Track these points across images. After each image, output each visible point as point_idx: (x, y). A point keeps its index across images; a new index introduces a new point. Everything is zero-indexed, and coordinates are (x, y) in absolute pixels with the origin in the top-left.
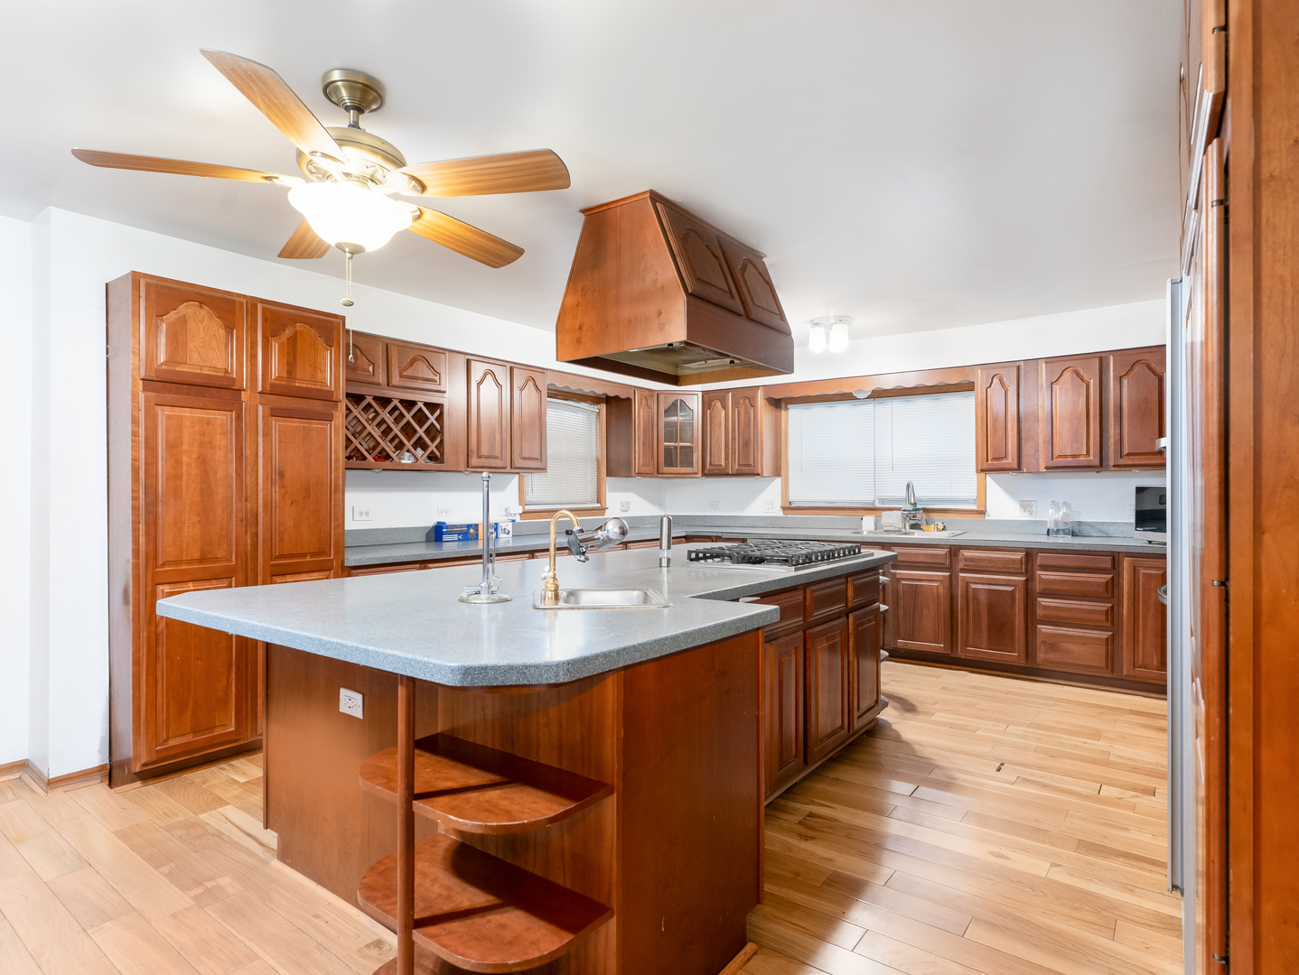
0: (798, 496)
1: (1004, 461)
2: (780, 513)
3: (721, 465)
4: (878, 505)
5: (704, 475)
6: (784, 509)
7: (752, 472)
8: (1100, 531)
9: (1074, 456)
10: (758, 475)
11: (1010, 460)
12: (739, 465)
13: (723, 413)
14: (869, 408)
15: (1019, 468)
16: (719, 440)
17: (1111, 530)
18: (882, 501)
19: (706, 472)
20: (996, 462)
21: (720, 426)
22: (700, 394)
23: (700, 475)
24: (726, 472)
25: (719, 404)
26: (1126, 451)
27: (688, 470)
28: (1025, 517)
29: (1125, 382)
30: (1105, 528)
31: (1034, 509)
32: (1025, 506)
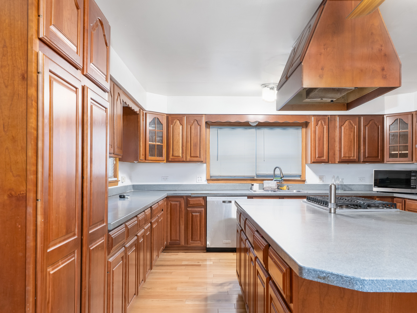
0: (215, 173)
1: (322, 158)
2: (206, 183)
3: (179, 156)
4: (255, 178)
5: (168, 161)
6: (208, 180)
7: (199, 160)
8: (349, 188)
9: (349, 157)
10: (202, 162)
11: (325, 158)
12: (191, 156)
13: (181, 127)
14: (253, 131)
15: (328, 162)
16: (178, 142)
17: (353, 187)
18: (257, 176)
19: (170, 160)
20: (319, 159)
21: (179, 135)
22: (166, 115)
23: (165, 162)
24: (183, 160)
25: (178, 122)
26: (367, 156)
27: (160, 158)
28: (321, 183)
29: (367, 128)
30: (351, 187)
31: (324, 179)
32: (321, 178)
